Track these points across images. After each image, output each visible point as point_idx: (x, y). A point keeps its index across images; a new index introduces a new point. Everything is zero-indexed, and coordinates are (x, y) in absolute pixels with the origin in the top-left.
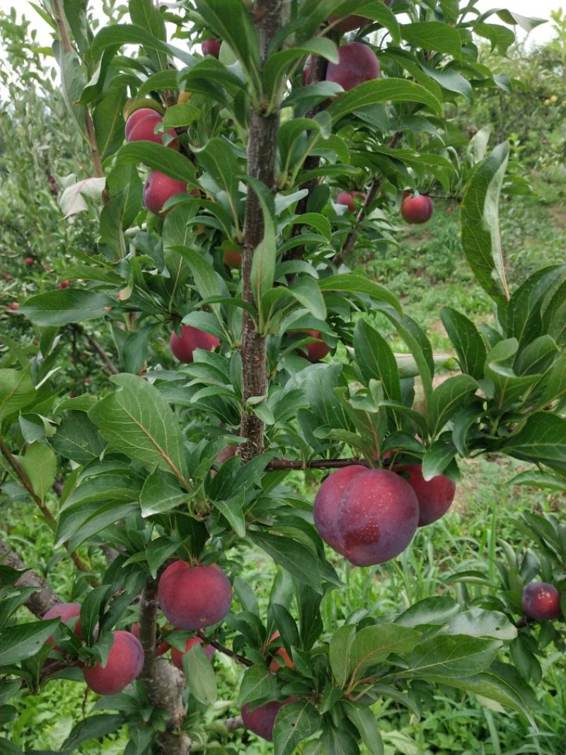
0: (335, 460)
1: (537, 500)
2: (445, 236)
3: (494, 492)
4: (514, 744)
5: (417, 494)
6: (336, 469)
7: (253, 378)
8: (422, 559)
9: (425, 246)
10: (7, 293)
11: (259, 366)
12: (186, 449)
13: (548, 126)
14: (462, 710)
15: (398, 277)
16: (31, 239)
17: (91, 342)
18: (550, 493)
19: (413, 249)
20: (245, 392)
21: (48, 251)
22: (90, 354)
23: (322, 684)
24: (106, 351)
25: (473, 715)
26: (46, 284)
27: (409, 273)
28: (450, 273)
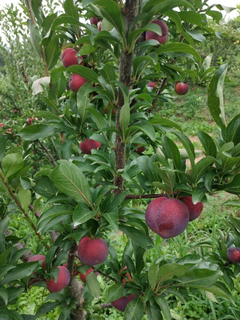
0: (153, 195)
1: (231, 212)
2: (191, 100)
3: (213, 209)
4: (221, 315)
5: (188, 209)
6: (154, 199)
7: (120, 161)
8: (182, 237)
9: (182, 104)
10: (6, 125)
11: (123, 156)
12: (90, 191)
13: (235, 53)
14: (199, 301)
15: (171, 117)
16: (17, 102)
17: (41, 145)
18: (236, 209)
19: (177, 105)
20: (116, 167)
21: (24, 107)
22: (41, 150)
23: (145, 288)
24: (48, 149)
25: (204, 303)
26: (22, 121)
27: (176, 116)
28: (193, 116)
